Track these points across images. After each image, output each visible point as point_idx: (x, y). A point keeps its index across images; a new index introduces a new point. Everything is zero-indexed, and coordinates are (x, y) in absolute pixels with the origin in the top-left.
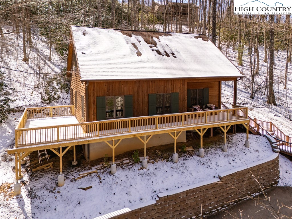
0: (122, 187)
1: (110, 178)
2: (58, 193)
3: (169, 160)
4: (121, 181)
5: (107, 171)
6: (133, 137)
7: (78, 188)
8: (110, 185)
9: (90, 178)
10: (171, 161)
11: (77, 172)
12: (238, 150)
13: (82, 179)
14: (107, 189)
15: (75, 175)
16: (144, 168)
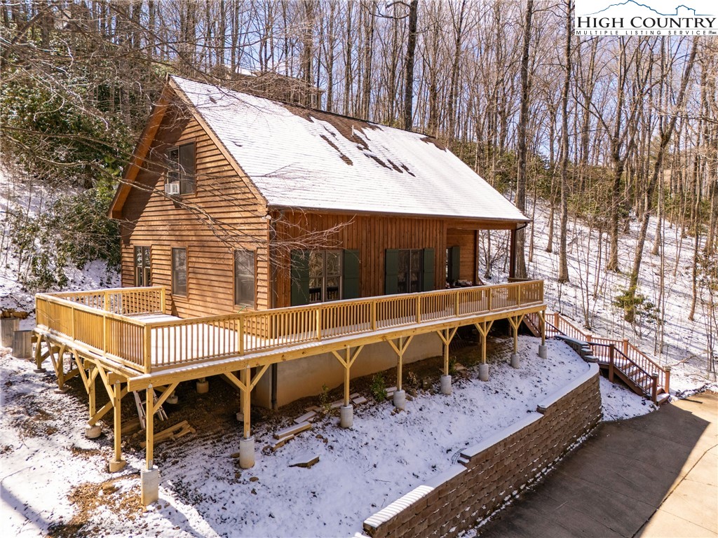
0: (381, 451)
1: (348, 436)
2: (253, 481)
3: (434, 392)
4: (373, 439)
5: (330, 423)
6: (381, 340)
7: (291, 466)
8: (355, 452)
9: (301, 442)
10: (438, 393)
11: (267, 434)
12: (533, 364)
13: (287, 446)
14: (353, 459)
15: (266, 439)
16: (401, 410)
